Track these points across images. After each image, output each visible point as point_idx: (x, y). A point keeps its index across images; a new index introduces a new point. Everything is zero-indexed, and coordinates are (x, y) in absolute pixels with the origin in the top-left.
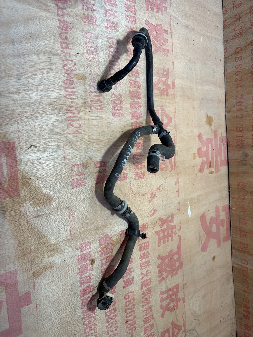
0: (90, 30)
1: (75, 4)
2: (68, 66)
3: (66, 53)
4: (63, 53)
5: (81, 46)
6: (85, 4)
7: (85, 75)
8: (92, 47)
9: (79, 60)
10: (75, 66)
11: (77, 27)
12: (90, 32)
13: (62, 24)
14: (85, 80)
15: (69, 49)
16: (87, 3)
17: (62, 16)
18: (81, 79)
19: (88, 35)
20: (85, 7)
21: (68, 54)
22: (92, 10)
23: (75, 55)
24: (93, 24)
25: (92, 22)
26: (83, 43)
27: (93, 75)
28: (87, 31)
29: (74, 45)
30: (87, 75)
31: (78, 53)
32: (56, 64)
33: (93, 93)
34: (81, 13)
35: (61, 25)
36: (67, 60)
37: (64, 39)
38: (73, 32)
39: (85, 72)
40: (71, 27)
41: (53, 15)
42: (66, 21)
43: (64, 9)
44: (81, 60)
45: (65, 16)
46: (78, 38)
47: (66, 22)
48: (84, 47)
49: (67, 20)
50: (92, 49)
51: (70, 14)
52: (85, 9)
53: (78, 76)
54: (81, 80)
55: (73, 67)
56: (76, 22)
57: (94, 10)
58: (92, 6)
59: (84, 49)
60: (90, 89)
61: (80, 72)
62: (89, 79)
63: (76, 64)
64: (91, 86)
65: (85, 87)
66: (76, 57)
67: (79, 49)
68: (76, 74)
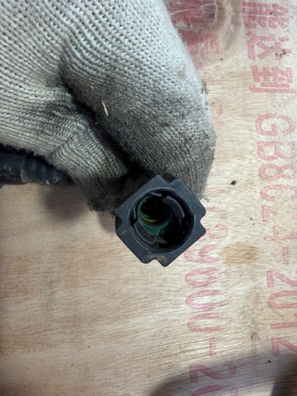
0: (273, 109)
1: (227, 48)
5: (243, 158)
6: (257, 42)
7: (256, 246)
8: (278, 154)
9: (236, 201)
10: (223, 222)
11: (233, 109)
12: (273, 113)
14: (254, 260)
16: (264, 38)
18: (242, 260)
19: (266, 125)
20: (258, 50)
22: (279, 54)
23: (223, 191)
24: (281, 91)
25: (278, 86)
26: (251, 148)
27: (282, 242)
28: (263, 114)
29: (224, 160)
30: (261, 245)
31: (234, 183)
33: (283, 298)
34: (245, 68)
38: (221, 123)
39: (256, 234)
40: (213, 114)
44: (242, 201)
46: (235, 139)
48: (253, 161)
50: (279, 162)
51: (213, 76)
52: (259, 56)
53: (232, 252)
54: (242, 263)
55: (217, 226)
56: (229, 94)
57: (284, 52)
58: (279, 44)
59: (252, 167)
60: (273, 286)
61: (240, 239)
62: (267, 256)
63: (226, 218)
64: (274, 277)
65: (253, 283)
66: (226, 195)
67: (235, 171)
68: (227, 248)
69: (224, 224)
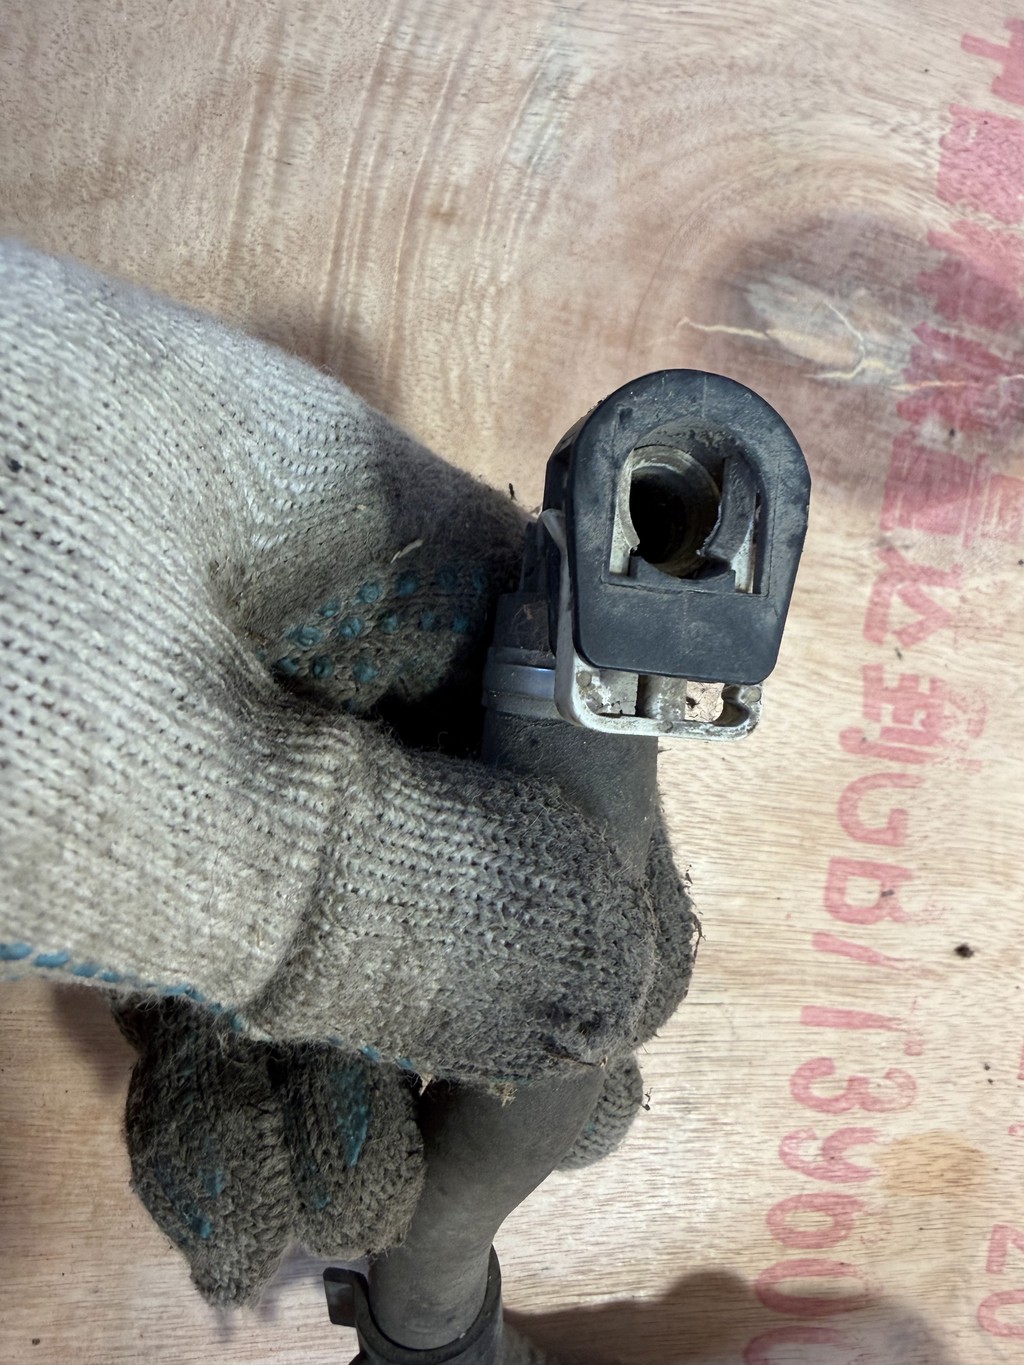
2: (846, 1070)
3: (860, 957)
4: (833, 958)
5: (1009, 882)
7: (983, 1148)
9: (957, 1008)
10: (909, 1066)
11: (1017, 727)
13: (887, 709)
14: (969, 1188)
15: (896, 920)
17: (910, 637)
21: (873, 960)
23: (931, 972)
29: (954, 878)
30: (997, 1148)
31: (963, 952)
32: (738, 1062)
35: (877, 718)
36: (849, 1021)
37: (868, 838)
38: (973, 765)
39: (991, 1113)
40: (955, 732)
41: (829, 635)
42: (933, 681)
43: (942, 575)
44: (976, 1011)
45: (931, 639)
46: (998, 819)
47: (924, 687)
49: (941, 674)
51: (985, 614)
53: (913, 1158)
54: (933, 1192)
55: (888, 1076)
60: (1000, 1272)
61: (943, 1122)
62: (1006, 1183)
63: (918, 1054)
64: (1010, 1245)
65: (950, 1256)
66: (937, 985)
67: (978, 916)
68: (902, 1143)
69: (912, 1072)
